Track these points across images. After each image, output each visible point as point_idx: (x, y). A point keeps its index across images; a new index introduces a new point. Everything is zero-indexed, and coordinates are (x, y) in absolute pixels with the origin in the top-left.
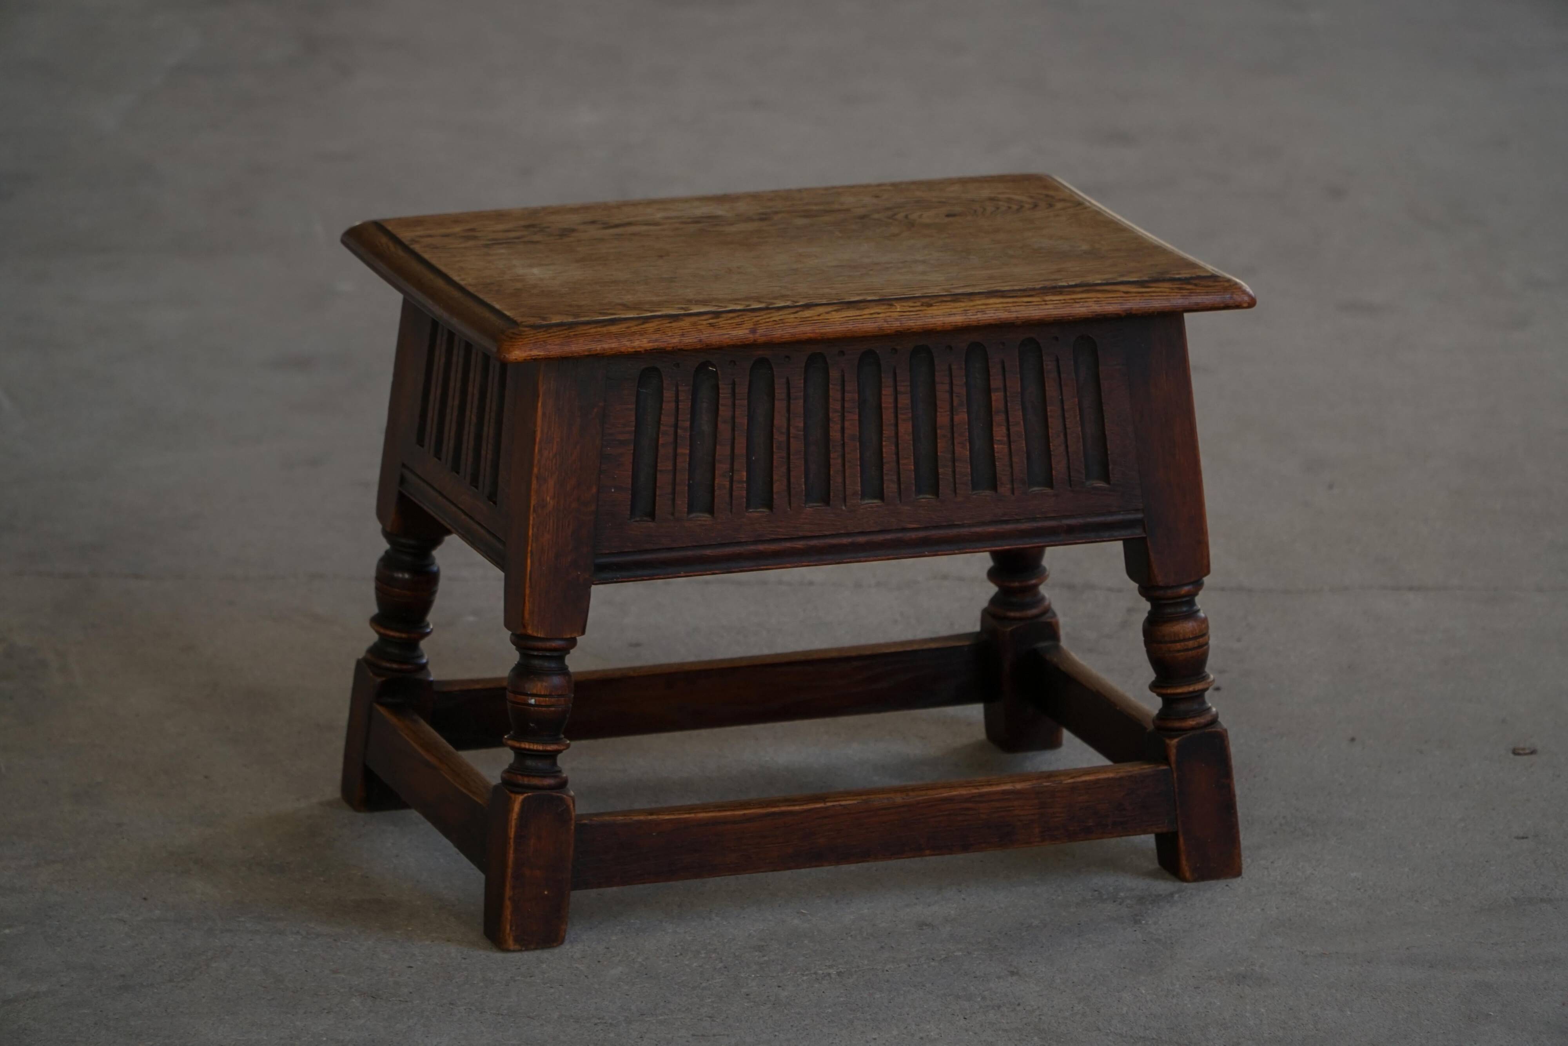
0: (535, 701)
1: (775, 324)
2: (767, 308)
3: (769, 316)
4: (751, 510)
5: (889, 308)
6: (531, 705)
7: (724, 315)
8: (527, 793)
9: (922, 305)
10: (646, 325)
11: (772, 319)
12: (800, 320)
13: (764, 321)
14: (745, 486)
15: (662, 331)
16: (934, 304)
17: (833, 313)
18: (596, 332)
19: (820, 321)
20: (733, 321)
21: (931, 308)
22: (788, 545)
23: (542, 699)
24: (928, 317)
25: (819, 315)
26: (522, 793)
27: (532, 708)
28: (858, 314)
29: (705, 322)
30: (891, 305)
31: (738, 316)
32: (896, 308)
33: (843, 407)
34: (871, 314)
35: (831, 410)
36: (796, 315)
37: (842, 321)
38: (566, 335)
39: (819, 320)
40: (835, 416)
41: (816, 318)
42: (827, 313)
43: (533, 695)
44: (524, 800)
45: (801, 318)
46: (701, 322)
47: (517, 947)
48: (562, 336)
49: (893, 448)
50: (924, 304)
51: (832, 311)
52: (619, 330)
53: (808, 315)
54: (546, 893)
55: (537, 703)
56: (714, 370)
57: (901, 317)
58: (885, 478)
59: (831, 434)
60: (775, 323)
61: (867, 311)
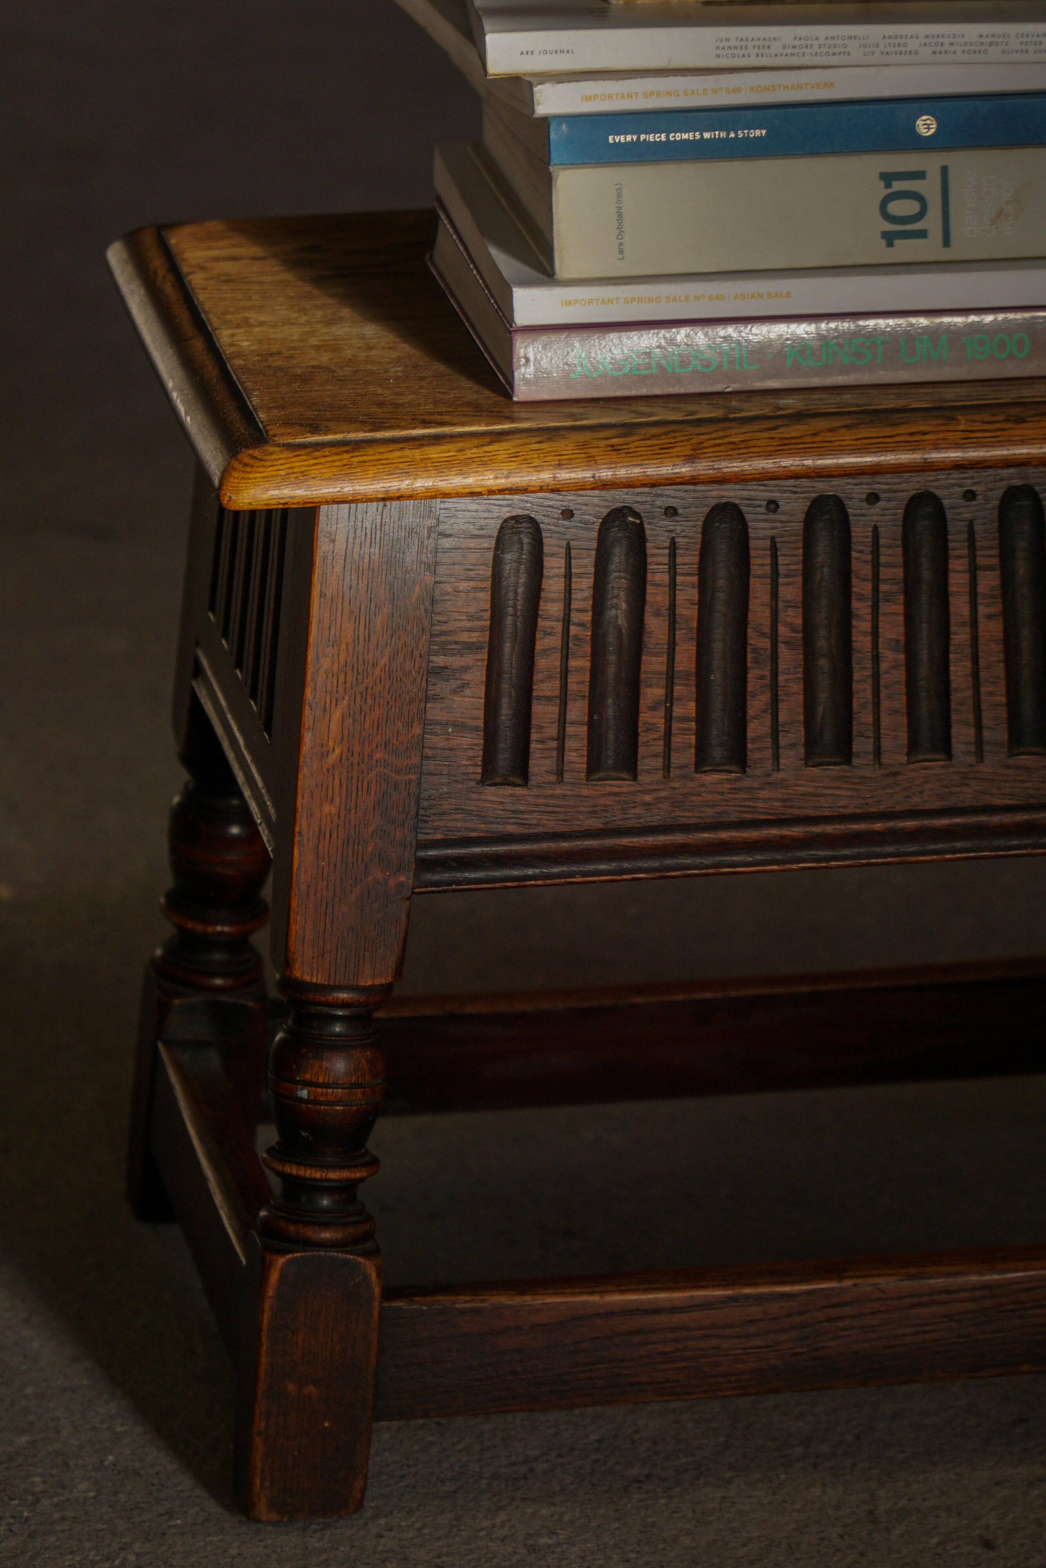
0: (309, 1093)
1: (733, 450)
2: (726, 419)
3: (722, 434)
4: (706, 768)
5: (945, 425)
6: (301, 1100)
7: (643, 431)
8: (293, 1252)
9: (1007, 420)
10: (496, 446)
11: (726, 440)
12: (778, 443)
13: (712, 442)
14: (694, 727)
15: (522, 458)
16: (1030, 419)
17: (843, 430)
18: (400, 457)
19: (815, 445)
20: (655, 442)
21: (1021, 425)
22: (774, 832)
23: (320, 1090)
24: (1014, 441)
25: (815, 434)
26: (284, 1252)
27: (303, 1106)
28: (884, 434)
29: (603, 443)
30: (952, 419)
31: (666, 433)
32: (959, 424)
33: (876, 590)
34: (912, 434)
35: (854, 597)
36: (773, 434)
37: (857, 445)
38: (345, 462)
39: (814, 443)
40: (861, 608)
41: (808, 439)
42: (831, 430)
43: (306, 1084)
44: (288, 1263)
45: (781, 439)
46: (596, 443)
47: (274, 1516)
48: (337, 463)
49: (969, 664)
50: (1012, 419)
51: (840, 427)
52: (444, 455)
53: (793, 434)
54: (327, 1424)
55: (312, 1097)
56: (638, 522)
57: (964, 441)
58: (954, 717)
59: (854, 639)
60: (732, 446)
61: (903, 429)
